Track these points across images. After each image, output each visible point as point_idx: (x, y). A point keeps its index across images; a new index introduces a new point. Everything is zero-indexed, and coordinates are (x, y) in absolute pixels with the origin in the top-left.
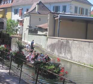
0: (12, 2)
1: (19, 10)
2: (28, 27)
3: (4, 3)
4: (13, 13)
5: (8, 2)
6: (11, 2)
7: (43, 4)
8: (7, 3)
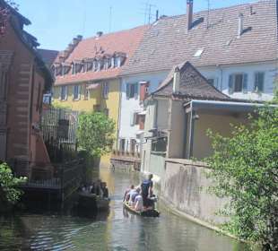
0: (122, 64)
1: (139, 86)
2: (151, 134)
3: (102, 68)
4: (124, 94)
5: (113, 64)
6: (119, 63)
7: (194, 69)
8: (110, 66)
